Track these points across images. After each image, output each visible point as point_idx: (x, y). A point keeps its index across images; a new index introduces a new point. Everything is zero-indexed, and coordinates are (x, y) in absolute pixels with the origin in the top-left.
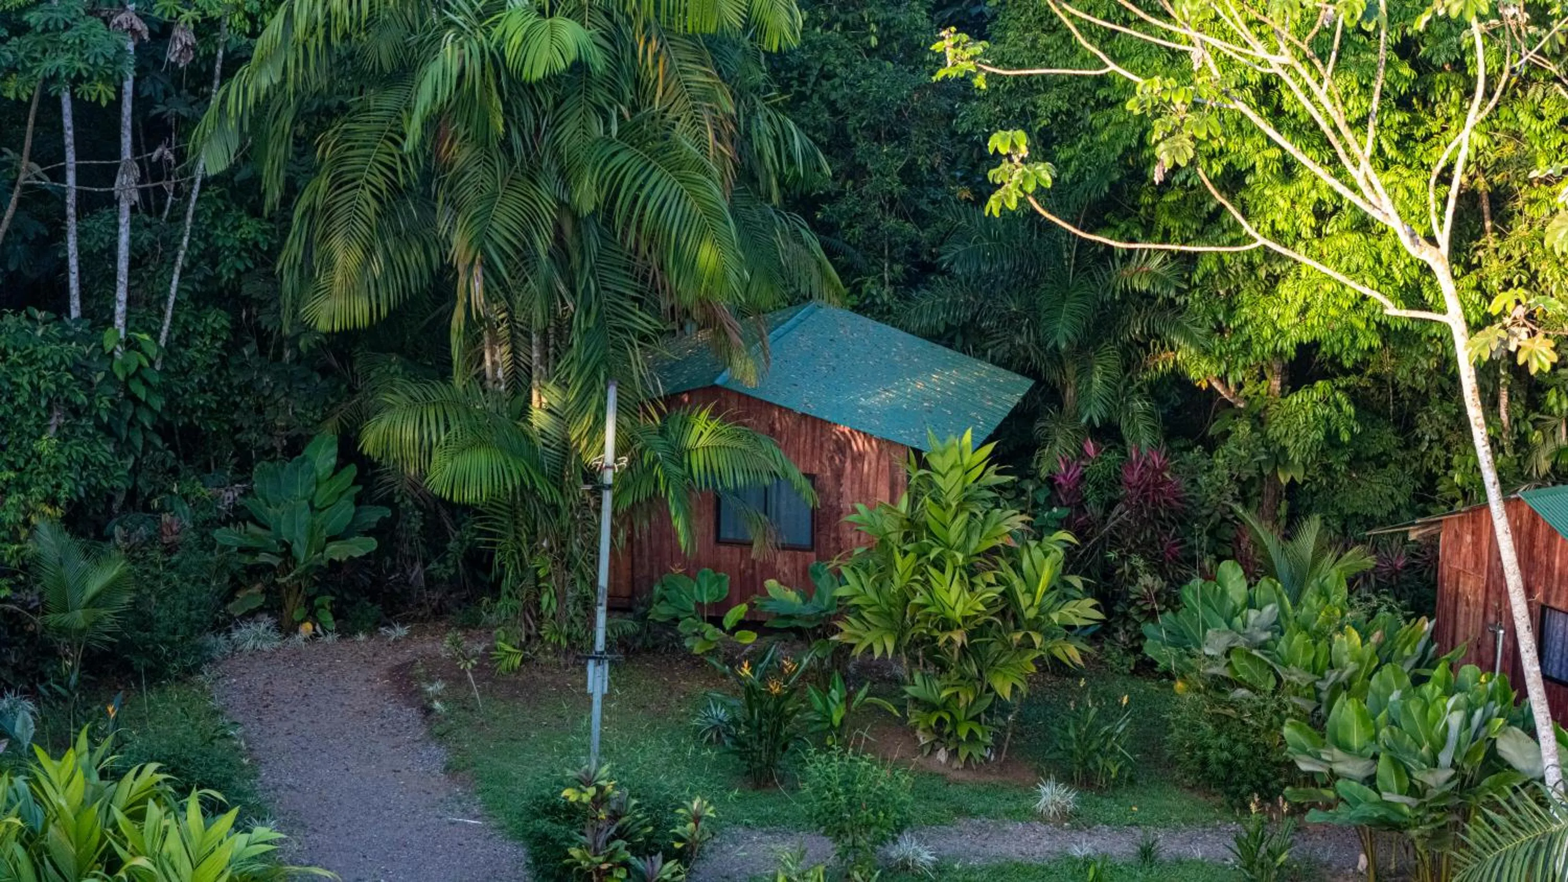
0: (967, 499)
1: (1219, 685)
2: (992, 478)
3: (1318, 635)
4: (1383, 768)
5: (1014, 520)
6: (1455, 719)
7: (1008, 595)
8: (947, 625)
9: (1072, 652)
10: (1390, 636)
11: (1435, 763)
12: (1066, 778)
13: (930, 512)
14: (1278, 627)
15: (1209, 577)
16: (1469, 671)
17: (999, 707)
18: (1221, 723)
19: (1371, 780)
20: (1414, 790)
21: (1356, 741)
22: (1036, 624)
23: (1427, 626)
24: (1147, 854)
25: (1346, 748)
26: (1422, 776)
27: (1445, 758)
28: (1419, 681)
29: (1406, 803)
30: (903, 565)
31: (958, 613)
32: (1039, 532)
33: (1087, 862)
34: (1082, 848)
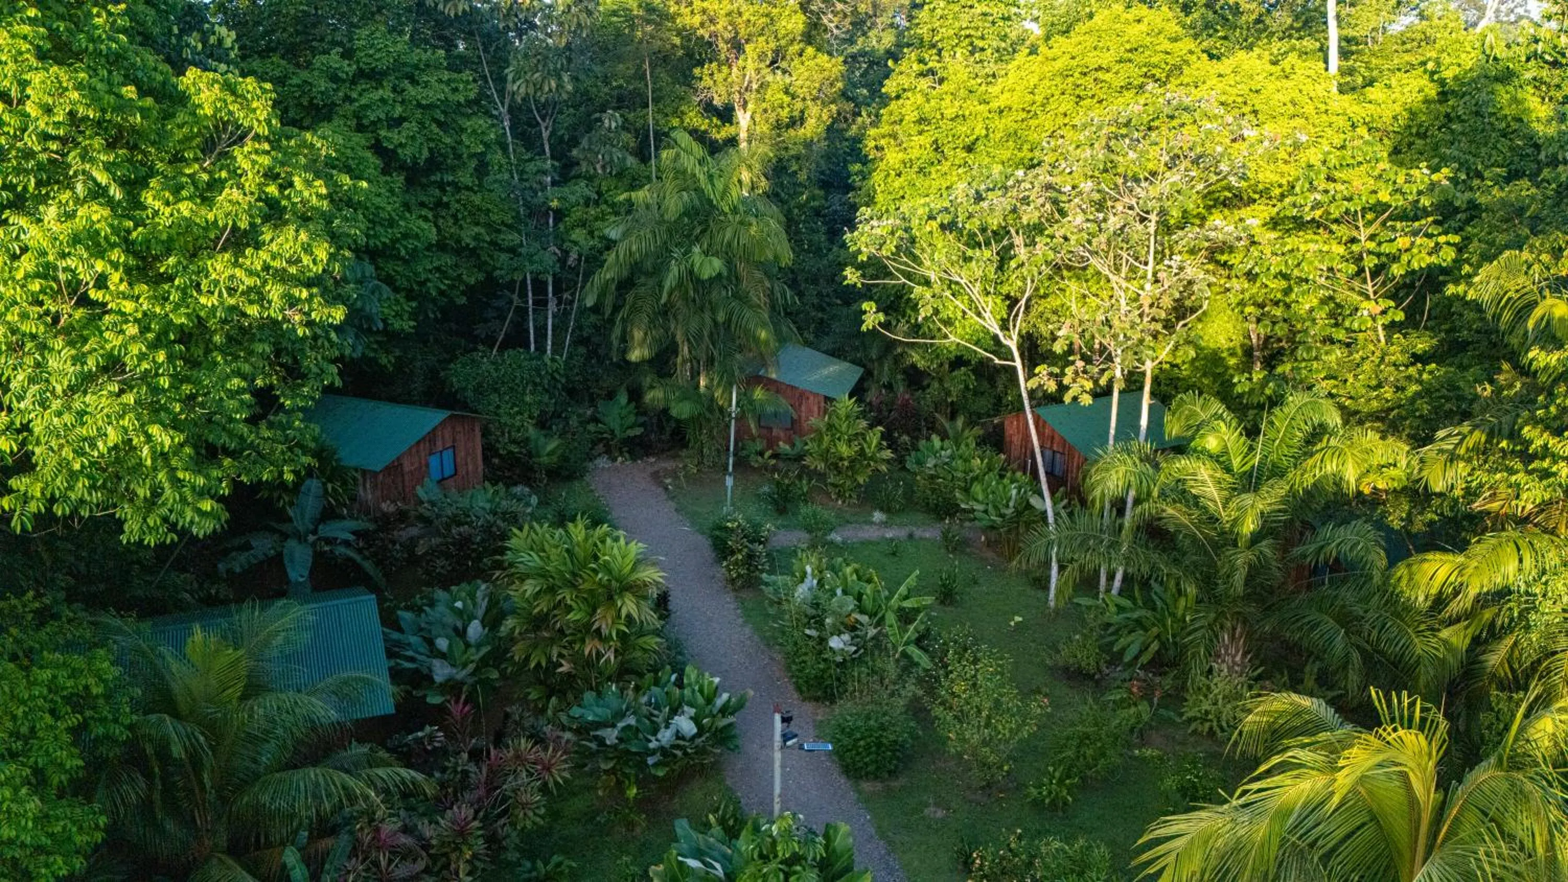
0: (848, 417)
1: (932, 477)
2: (856, 409)
3: (966, 461)
4: (990, 508)
5: (864, 424)
6: (1014, 492)
7: (862, 449)
8: (842, 459)
9: (884, 468)
10: (990, 459)
11: (1007, 506)
12: (882, 510)
13: (836, 421)
14: (952, 457)
15: (928, 439)
16: (1019, 474)
17: (859, 485)
18: (933, 491)
19: (986, 512)
20: (1002, 516)
21: (980, 497)
22: (871, 458)
23: (1003, 457)
24: (911, 536)
25: (977, 500)
26: (1004, 511)
27: (1011, 504)
28: (1002, 477)
29: (999, 520)
30: (826, 439)
31: (845, 455)
32: (871, 426)
33: (892, 540)
34: (889, 535)
